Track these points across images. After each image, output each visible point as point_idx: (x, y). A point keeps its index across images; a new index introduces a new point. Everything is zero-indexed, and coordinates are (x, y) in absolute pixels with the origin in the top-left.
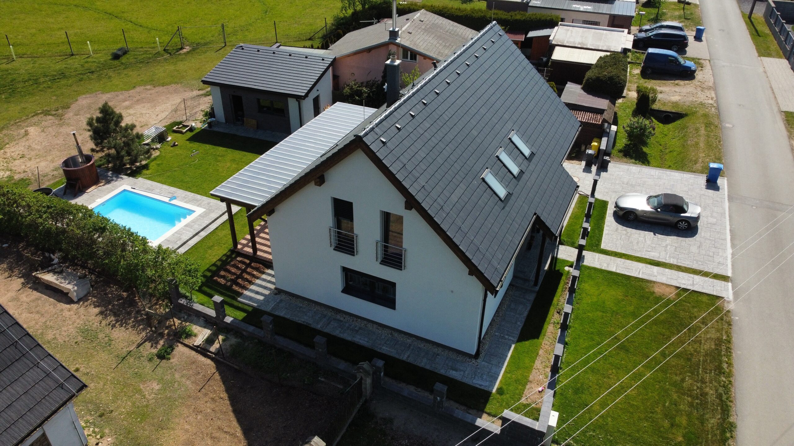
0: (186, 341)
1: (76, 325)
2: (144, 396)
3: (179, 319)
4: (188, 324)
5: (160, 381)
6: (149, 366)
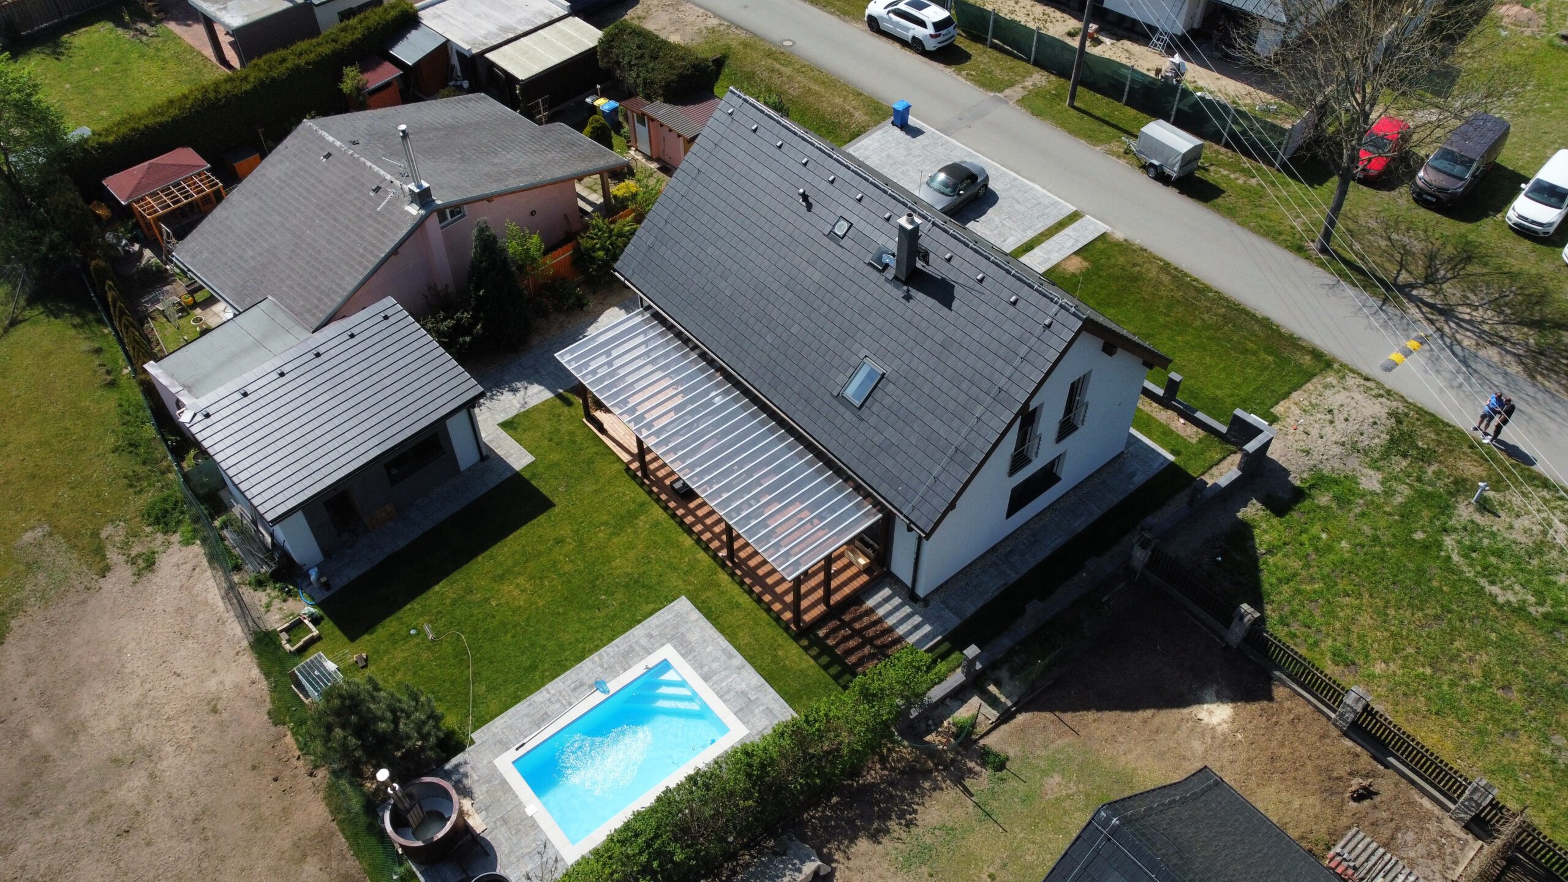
0: (981, 729)
1: (889, 874)
2: (1068, 796)
3: (929, 732)
4: (945, 724)
5: (1045, 773)
6: (1013, 783)
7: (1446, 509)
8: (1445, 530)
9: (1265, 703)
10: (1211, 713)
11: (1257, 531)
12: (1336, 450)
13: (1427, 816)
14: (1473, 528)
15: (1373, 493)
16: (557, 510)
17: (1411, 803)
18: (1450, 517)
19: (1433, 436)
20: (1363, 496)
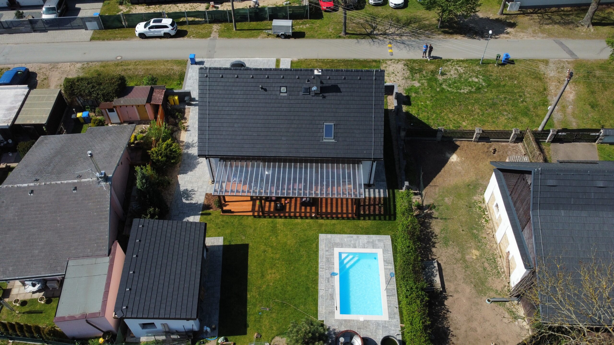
0: (421, 202)
5: (443, 200)
6: (441, 208)
7: (436, 80)
8: (441, 85)
9: (459, 148)
10: (453, 158)
11: (411, 112)
12: (404, 81)
13: (507, 146)
14: (445, 81)
15: (420, 86)
16: (251, 245)
17: (502, 146)
18: (438, 81)
19: (416, 65)
20: (419, 88)
